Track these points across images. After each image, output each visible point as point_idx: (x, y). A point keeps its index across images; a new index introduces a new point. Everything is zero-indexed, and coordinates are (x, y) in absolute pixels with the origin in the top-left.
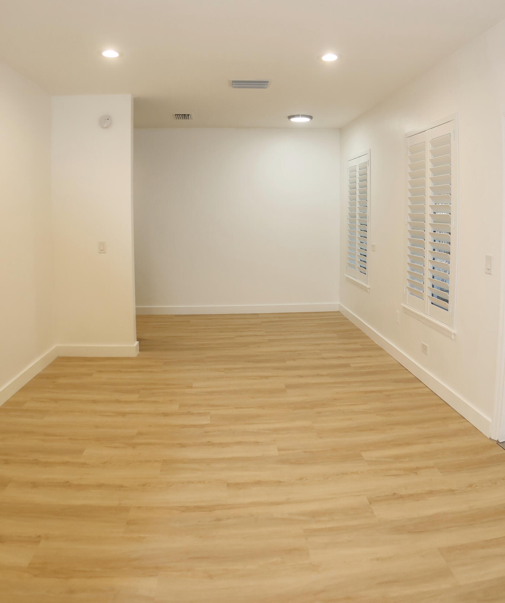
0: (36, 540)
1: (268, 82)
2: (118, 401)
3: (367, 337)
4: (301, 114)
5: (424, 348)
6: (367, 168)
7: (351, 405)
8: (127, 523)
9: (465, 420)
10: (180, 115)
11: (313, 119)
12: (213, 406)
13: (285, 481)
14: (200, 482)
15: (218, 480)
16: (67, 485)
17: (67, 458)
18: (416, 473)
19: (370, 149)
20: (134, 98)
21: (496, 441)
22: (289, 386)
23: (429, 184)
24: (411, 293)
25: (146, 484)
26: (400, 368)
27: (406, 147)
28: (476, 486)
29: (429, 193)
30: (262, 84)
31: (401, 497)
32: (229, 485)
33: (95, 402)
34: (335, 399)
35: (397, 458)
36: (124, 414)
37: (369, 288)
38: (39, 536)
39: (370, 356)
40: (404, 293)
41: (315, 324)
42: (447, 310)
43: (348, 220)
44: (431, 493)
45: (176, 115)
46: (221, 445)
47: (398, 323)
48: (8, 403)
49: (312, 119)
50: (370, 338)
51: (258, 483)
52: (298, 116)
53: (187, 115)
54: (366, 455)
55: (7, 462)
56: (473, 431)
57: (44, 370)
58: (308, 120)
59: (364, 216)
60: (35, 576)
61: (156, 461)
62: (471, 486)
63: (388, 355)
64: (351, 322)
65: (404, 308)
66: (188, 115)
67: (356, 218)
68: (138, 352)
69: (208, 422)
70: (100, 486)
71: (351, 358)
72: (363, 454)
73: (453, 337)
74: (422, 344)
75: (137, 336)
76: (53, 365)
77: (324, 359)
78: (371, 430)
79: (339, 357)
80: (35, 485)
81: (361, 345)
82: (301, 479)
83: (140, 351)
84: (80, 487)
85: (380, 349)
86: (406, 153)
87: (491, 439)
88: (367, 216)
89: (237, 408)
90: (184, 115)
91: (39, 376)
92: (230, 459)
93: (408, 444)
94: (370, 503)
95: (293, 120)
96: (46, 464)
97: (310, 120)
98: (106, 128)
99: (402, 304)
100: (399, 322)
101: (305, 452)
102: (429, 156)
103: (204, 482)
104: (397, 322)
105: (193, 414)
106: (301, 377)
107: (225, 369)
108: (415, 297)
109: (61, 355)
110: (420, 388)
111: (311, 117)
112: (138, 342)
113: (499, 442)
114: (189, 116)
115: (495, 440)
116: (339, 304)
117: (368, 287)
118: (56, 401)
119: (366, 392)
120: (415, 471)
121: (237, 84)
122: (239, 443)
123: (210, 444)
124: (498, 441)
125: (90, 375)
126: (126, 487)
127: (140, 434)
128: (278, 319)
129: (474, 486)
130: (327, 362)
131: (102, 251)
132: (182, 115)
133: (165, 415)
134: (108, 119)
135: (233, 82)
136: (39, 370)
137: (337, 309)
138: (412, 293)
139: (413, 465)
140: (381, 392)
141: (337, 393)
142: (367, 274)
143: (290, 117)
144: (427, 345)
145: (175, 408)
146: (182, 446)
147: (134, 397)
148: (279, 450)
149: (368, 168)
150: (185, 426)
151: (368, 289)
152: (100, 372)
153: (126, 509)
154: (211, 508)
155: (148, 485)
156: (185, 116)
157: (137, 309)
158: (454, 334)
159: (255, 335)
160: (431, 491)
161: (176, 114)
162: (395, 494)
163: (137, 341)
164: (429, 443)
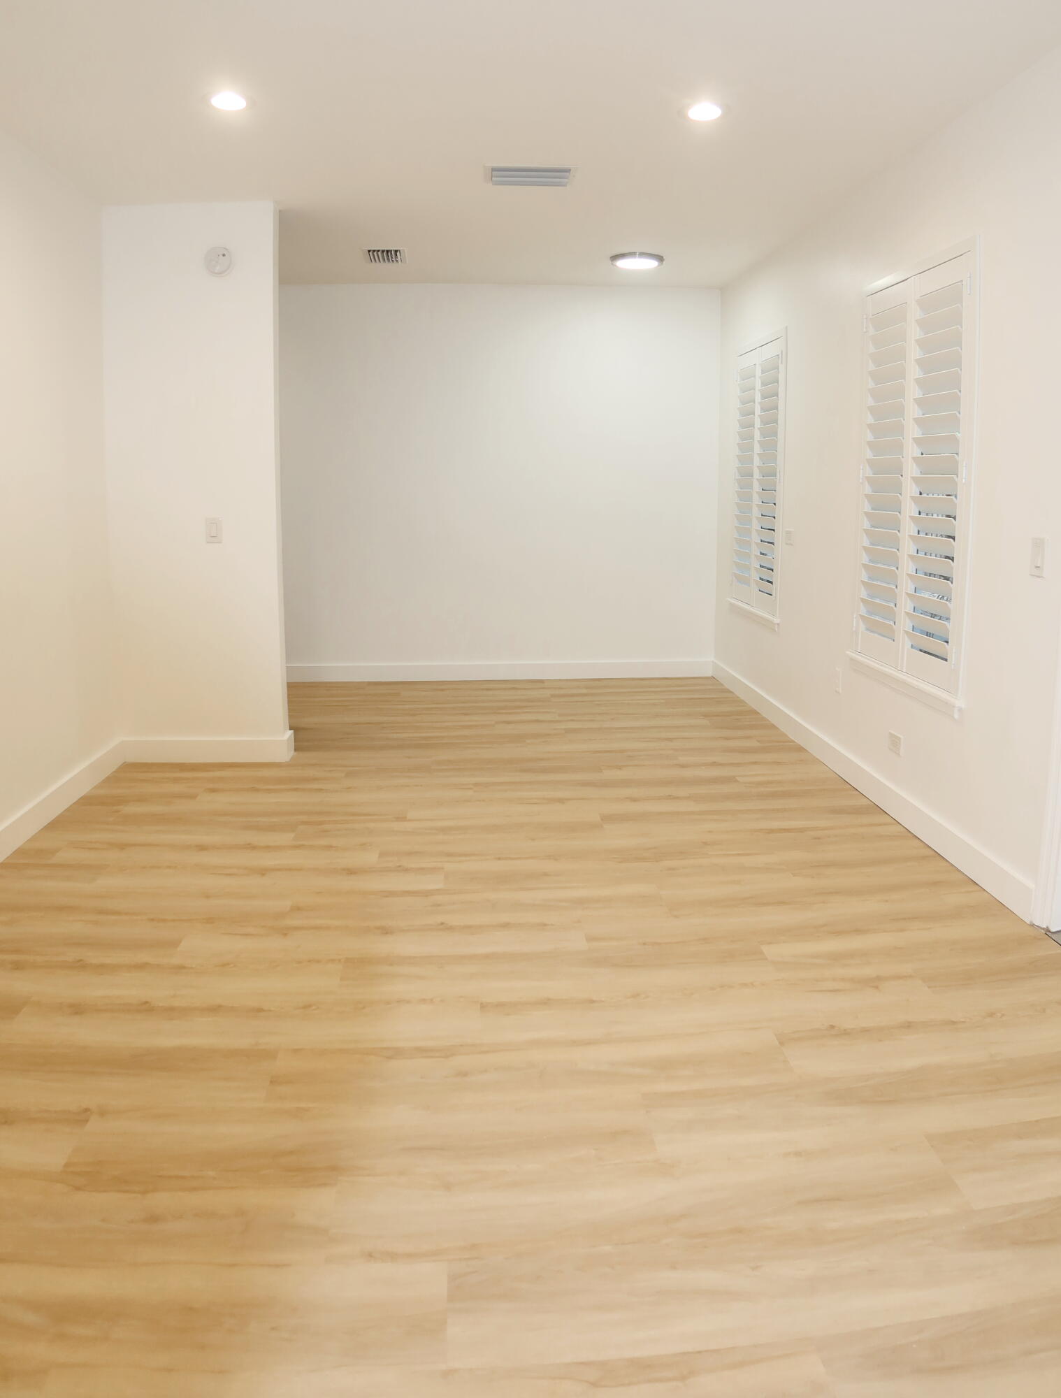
0: (81, 1117)
1: (570, 170)
2: (252, 847)
3: (773, 727)
4: (638, 250)
5: (895, 742)
6: (778, 369)
7: (739, 855)
8: (271, 1082)
9: (977, 887)
10: (378, 251)
11: (664, 262)
12: (449, 855)
13: (603, 999)
14: (423, 1001)
15: (461, 997)
16: (146, 1008)
17: (143, 957)
18: (877, 987)
19: (787, 327)
20: (280, 211)
21: (1043, 929)
22: (608, 819)
23: (913, 392)
24: (867, 629)
25: (310, 1006)
26: (844, 787)
27: (865, 317)
28: (1003, 1015)
29: (913, 411)
30: (554, 175)
31: (846, 1033)
32: (483, 1007)
33: (202, 848)
34: (705, 843)
35: (837, 958)
36: (263, 872)
37: (778, 624)
38: (87, 1110)
39: (779, 763)
40: (854, 629)
41: (663, 701)
42: (946, 660)
43: (736, 484)
44: (908, 1026)
45: (369, 251)
46: (468, 929)
47: (839, 693)
48: (20, 852)
49: (662, 264)
50: (778, 728)
51: (546, 1003)
52: (632, 254)
53: (393, 252)
54: (771, 951)
55: (18, 966)
56: (997, 908)
57: (96, 787)
58: (653, 264)
59: (770, 473)
60: (78, 1189)
61: (333, 961)
62: (991, 1015)
63: (816, 761)
64: (738, 697)
65: (852, 659)
66: (396, 251)
67: (752, 476)
68: (292, 753)
69: (440, 886)
70: (215, 1010)
71: (738, 765)
72: (765, 948)
73: (956, 716)
74: (890, 734)
75: (289, 723)
76: (113, 779)
77: (683, 766)
78: (783, 903)
79: (714, 764)
80: (77, 1009)
81: (758, 741)
82: (636, 996)
83: (295, 750)
84: (171, 1012)
85: (801, 749)
86: (865, 330)
87: (1032, 925)
88: (778, 470)
89: (499, 859)
90: (388, 251)
91: (86, 801)
92: (487, 957)
93: (858, 931)
94: (781, 1043)
95: (621, 263)
96: (101, 969)
97: (658, 266)
98: (220, 273)
99: (848, 652)
100: (841, 691)
101: (644, 944)
102: (914, 333)
103: (432, 1000)
104: (836, 691)
105: (407, 870)
106: (634, 800)
107: (476, 784)
108: (876, 635)
109: (132, 758)
110: (885, 824)
111: (660, 259)
112: (292, 731)
113: (1050, 931)
114: (398, 253)
115: (1041, 928)
116: (713, 662)
117: (777, 620)
118: (122, 846)
119: (771, 831)
120: (874, 983)
121: (503, 175)
122: (506, 926)
123: (444, 927)
124: (1047, 930)
125: (193, 797)
126: (270, 1011)
127: (297, 909)
128: (584, 691)
129: (999, 1015)
130: (688, 773)
131: (214, 537)
132: (383, 251)
133: (351, 872)
134: (224, 255)
135: (494, 170)
136: (85, 789)
137: (709, 673)
138: (873, 627)
139: (869, 971)
140: (802, 830)
141: (710, 832)
142: (774, 594)
143: (615, 257)
144: (899, 735)
145: (371, 858)
146: (386, 931)
147: (285, 838)
148: (590, 939)
149: (782, 367)
150: (390, 894)
151: (776, 626)
152: (213, 791)
153: (269, 1054)
154: (447, 1052)
155: (314, 1007)
156: (390, 255)
157: (289, 670)
158: (960, 710)
159: (537, 721)
160: (909, 1023)
161: (369, 249)
162: (832, 1027)
163: (290, 729)
164: (902, 930)
